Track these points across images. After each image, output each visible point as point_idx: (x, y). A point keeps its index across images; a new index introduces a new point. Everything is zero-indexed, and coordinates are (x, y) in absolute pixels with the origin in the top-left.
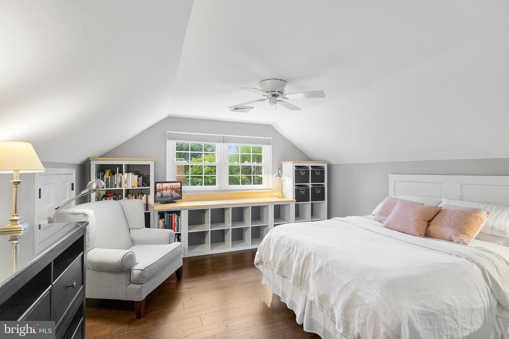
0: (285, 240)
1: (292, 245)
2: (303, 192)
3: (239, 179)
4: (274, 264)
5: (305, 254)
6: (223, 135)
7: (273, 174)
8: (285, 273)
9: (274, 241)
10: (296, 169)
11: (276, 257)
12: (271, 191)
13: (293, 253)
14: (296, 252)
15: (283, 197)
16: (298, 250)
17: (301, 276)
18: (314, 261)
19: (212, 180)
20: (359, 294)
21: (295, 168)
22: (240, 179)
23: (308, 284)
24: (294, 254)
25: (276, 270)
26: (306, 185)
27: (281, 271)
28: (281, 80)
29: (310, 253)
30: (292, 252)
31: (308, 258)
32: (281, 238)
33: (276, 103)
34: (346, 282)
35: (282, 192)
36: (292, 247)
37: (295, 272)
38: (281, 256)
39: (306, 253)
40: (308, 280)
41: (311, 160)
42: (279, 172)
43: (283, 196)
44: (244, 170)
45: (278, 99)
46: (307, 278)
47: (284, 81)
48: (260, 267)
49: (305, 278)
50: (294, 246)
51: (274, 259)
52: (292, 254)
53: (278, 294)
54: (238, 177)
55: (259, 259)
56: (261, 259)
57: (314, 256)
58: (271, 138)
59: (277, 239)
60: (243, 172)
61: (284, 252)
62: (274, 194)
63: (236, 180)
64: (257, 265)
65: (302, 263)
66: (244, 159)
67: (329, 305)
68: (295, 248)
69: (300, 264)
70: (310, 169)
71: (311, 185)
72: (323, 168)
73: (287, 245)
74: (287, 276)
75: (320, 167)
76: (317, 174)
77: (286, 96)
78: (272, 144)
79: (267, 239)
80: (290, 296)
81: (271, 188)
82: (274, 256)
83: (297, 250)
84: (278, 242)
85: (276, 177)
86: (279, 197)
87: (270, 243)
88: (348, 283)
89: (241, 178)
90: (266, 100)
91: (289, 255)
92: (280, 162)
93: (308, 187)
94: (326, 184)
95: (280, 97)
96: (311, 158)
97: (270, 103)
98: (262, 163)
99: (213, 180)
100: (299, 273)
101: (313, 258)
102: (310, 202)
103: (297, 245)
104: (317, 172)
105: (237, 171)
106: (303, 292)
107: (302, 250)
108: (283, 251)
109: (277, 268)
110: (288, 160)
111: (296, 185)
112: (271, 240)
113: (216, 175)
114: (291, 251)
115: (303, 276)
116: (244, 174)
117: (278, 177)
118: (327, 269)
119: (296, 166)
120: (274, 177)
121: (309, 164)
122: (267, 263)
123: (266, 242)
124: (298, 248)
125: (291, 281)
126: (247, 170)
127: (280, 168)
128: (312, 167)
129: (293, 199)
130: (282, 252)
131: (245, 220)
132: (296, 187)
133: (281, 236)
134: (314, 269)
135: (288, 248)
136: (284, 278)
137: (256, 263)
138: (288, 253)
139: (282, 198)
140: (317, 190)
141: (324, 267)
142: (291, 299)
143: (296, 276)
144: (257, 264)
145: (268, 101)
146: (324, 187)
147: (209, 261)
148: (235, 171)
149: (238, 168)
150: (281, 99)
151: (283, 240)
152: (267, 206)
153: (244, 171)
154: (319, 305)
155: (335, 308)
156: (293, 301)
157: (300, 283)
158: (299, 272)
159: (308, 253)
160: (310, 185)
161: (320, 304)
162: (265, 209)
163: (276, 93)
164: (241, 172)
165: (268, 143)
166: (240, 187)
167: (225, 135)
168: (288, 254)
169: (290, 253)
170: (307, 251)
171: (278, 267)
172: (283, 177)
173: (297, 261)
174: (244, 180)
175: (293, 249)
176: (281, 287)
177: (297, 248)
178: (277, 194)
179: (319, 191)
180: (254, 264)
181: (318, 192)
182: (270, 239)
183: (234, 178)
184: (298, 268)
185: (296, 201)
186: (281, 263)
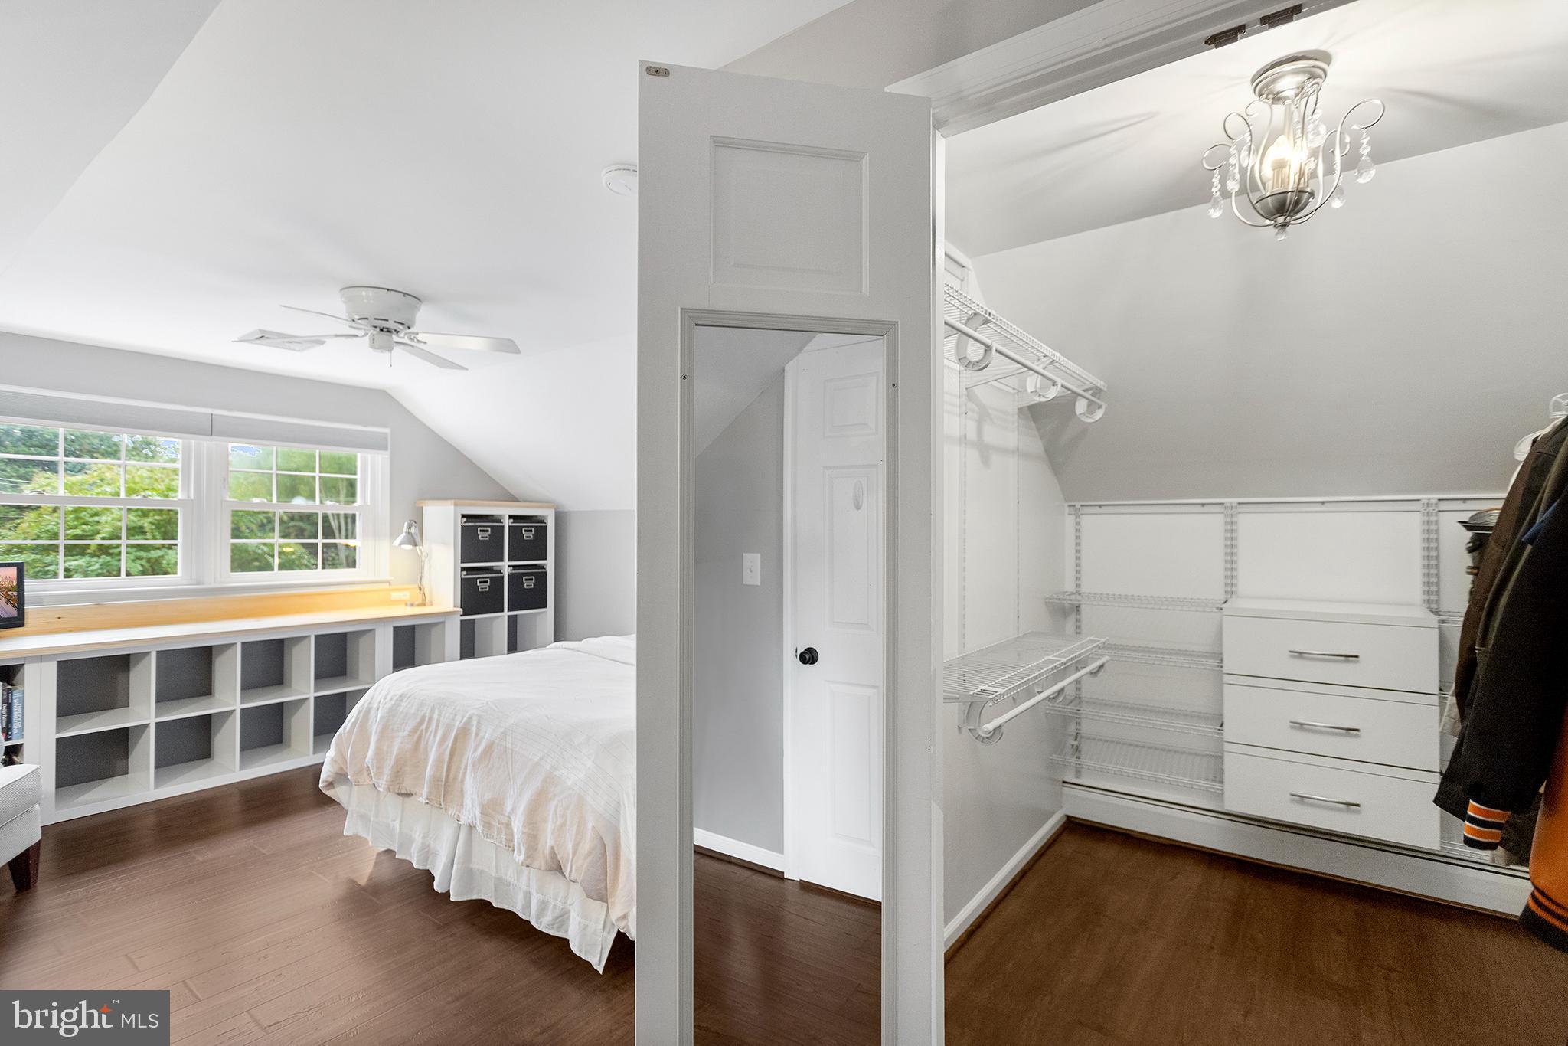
0: (409, 703)
1: (428, 711)
2: (484, 588)
3: (269, 555)
4: (380, 768)
5: (457, 724)
6: (209, 411)
7: (393, 536)
8: (407, 786)
9: (380, 711)
10: (465, 522)
11: (385, 748)
12: (386, 586)
13: (430, 729)
14: (437, 726)
15: (423, 604)
16: (442, 718)
17: (447, 776)
18: (477, 735)
19: (144, 562)
20: (557, 773)
21: (461, 522)
22: (273, 556)
23: (462, 790)
24: (431, 732)
25: (383, 782)
26: (495, 568)
27: (398, 782)
28: (405, 294)
29: (470, 719)
30: (427, 728)
31: (464, 733)
32: (401, 701)
33: (390, 349)
34: (536, 759)
35: (420, 589)
36: (427, 715)
37: (432, 773)
38: (398, 744)
39: (461, 722)
40: (462, 781)
41: (513, 499)
42: (413, 530)
43: (424, 600)
44: (292, 523)
45: (395, 338)
46: (460, 779)
47: (415, 299)
48: (338, 793)
49: (455, 778)
50: (432, 712)
51: (379, 757)
52: (426, 732)
53: (391, 845)
54: (266, 549)
55: (336, 769)
56: (341, 769)
57: (479, 722)
58: (387, 430)
59: (388, 706)
60: (291, 530)
61: (406, 733)
62: (395, 595)
63: (256, 560)
64: (328, 790)
65: (450, 745)
66: (291, 488)
67: (502, 817)
68: (436, 716)
69: (445, 750)
70: (507, 523)
71: (509, 566)
72: (543, 522)
73: (414, 714)
74: (413, 790)
75: (534, 518)
76: (527, 536)
77: (420, 337)
78: (389, 448)
79: (359, 713)
80: (422, 835)
81: (388, 578)
82: (378, 749)
83: (438, 721)
84: (392, 712)
85: (402, 546)
86: (412, 605)
87: (368, 719)
88: (541, 759)
89: (280, 553)
90: (363, 336)
91: (420, 737)
92: (415, 503)
93: (499, 572)
94: (549, 563)
95: (401, 334)
96: (512, 493)
97: (372, 347)
98: (355, 505)
99: (149, 560)
100: (443, 770)
101: (474, 729)
102: (506, 613)
103: (439, 709)
104: (525, 531)
105: (262, 526)
106: (450, 813)
107: (451, 716)
108: (404, 731)
109: (386, 776)
110: (440, 497)
111: (463, 569)
112: (373, 712)
113: (180, 541)
114: (424, 727)
115: (451, 776)
116: (292, 536)
117: (410, 547)
118: (504, 743)
119: (463, 516)
120: (395, 546)
121: (504, 511)
122: (359, 773)
123: (357, 720)
124: (443, 715)
125: (423, 799)
126: (300, 525)
127: (417, 520)
128: (510, 517)
129: (455, 607)
130: (401, 734)
131: (294, 680)
132: (465, 573)
133: (401, 696)
134: (475, 750)
135: (418, 720)
136: (407, 800)
137: (325, 784)
138: (416, 732)
139: (419, 605)
140: (526, 580)
141: (497, 742)
142: (422, 844)
143: (435, 780)
144: (330, 785)
145: (368, 340)
146: (546, 573)
147: (151, 821)
148: (254, 527)
149: (266, 518)
150: (406, 340)
151: (404, 704)
152: (371, 634)
153: (294, 526)
154: (484, 826)
155: (513, 818)
156: (429, 846)
157: (444, 795)
158: (443, 768)
159: (463, 721)
160: (505, 566)
161: (484, 822)
162: (363, 642)
163: (391, 325)
164: (280, 531)
165: (376, 444)
166: (276, 577)
167: (216, 412)
168: (417, 735)
169: (422, 730)
170: (463, 717)
171: (390, 774)
172: (424, 548)
173: (438, 743)
174: (290, 560)
175: (431, 718)
176: (397, 824)
177: (440, 716)
178: (405, 595)
179: (532, 583)
180: (320, 785)
181: (529, 585)
182: (368, 711)
183: (250, 554)
184: (439, 760)
185: (462, 613)
186: (397, 762)
